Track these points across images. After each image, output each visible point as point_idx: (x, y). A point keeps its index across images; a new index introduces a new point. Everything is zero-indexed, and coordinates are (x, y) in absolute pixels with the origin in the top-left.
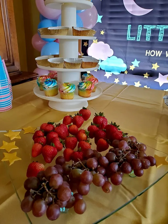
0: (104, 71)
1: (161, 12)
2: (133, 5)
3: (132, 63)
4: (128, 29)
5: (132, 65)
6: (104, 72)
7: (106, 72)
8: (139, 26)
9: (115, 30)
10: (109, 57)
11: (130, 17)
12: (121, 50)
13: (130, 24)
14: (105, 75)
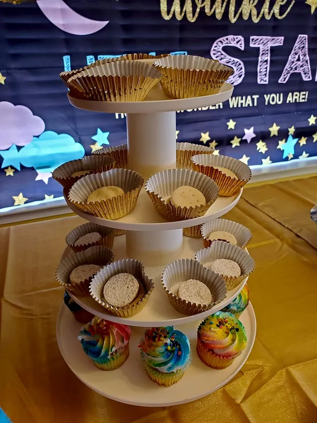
0: (32, 169)
1: (126, 28)
2: (62, 11)
3: (94, 138)
4: (65, 65)
5: (94, 142)
6: (33, 171)
7: (38, 171)
8: (89, 57)
9: (32, 70)
10: (38, 137)
11: (63, 37)
12: (62, 115)
13: (67, 54)
14: (38, 179)
